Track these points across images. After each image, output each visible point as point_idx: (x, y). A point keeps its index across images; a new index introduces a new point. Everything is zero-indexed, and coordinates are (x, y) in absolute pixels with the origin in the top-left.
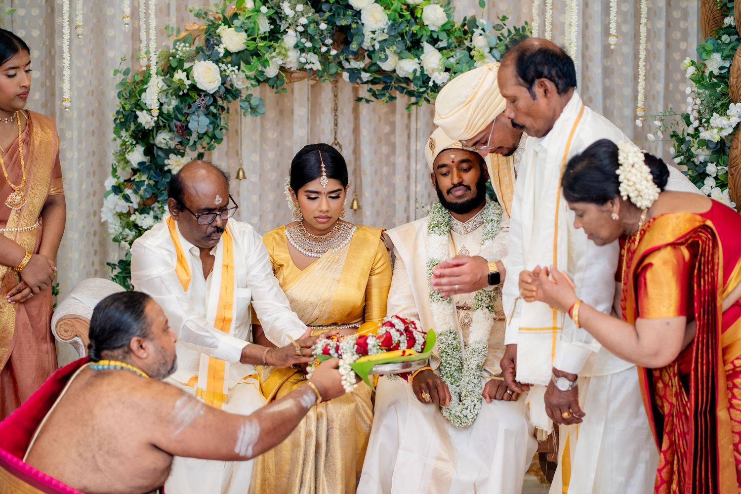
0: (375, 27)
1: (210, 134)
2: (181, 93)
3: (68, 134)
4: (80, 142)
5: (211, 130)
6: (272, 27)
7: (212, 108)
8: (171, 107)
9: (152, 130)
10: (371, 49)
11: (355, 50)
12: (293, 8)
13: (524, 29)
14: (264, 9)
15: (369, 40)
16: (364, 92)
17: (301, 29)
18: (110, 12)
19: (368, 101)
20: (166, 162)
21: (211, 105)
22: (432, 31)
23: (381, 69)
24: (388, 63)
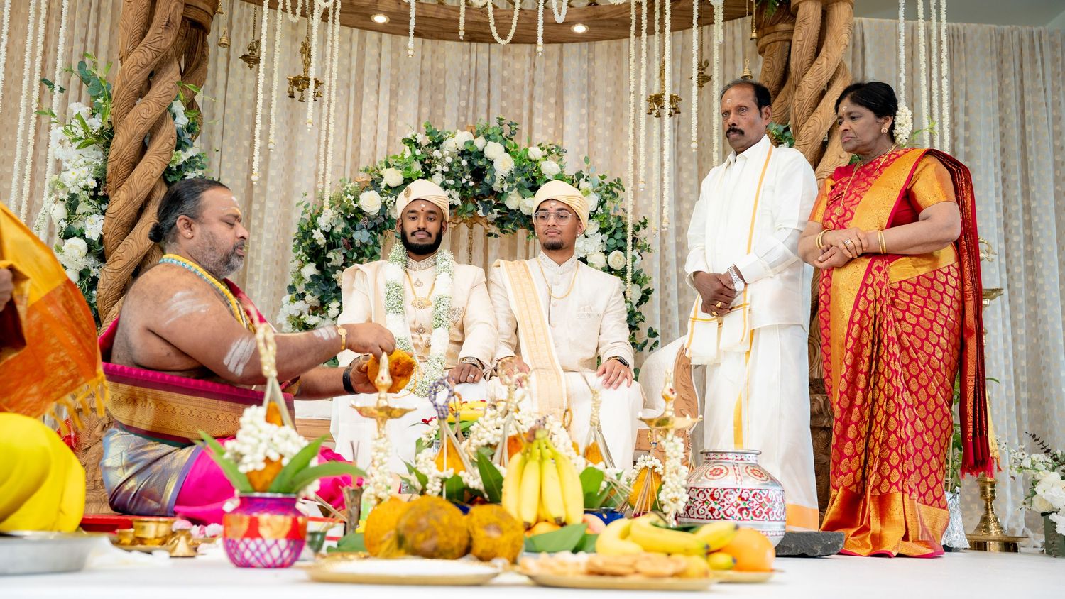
0: (506, 173)
1: (370, 249)
2: (349, 217)
3: (256, 279)
4: (265, 279)
5: (371, 243)
7: (373, 232)
8: (340, 230)
9: (324, 248)
10: (501, 191)
11: (488, 182)
12: (441, 153)
13: (619, 180)
14: (418, 152)
15: (499, 182)
16: (494, 230)
17: (446, 169)
18: (297, 184)
19: (496, 236)
20: (333, 276)
21: (372, 229)
23: (507, 209)
24: (513, 201)
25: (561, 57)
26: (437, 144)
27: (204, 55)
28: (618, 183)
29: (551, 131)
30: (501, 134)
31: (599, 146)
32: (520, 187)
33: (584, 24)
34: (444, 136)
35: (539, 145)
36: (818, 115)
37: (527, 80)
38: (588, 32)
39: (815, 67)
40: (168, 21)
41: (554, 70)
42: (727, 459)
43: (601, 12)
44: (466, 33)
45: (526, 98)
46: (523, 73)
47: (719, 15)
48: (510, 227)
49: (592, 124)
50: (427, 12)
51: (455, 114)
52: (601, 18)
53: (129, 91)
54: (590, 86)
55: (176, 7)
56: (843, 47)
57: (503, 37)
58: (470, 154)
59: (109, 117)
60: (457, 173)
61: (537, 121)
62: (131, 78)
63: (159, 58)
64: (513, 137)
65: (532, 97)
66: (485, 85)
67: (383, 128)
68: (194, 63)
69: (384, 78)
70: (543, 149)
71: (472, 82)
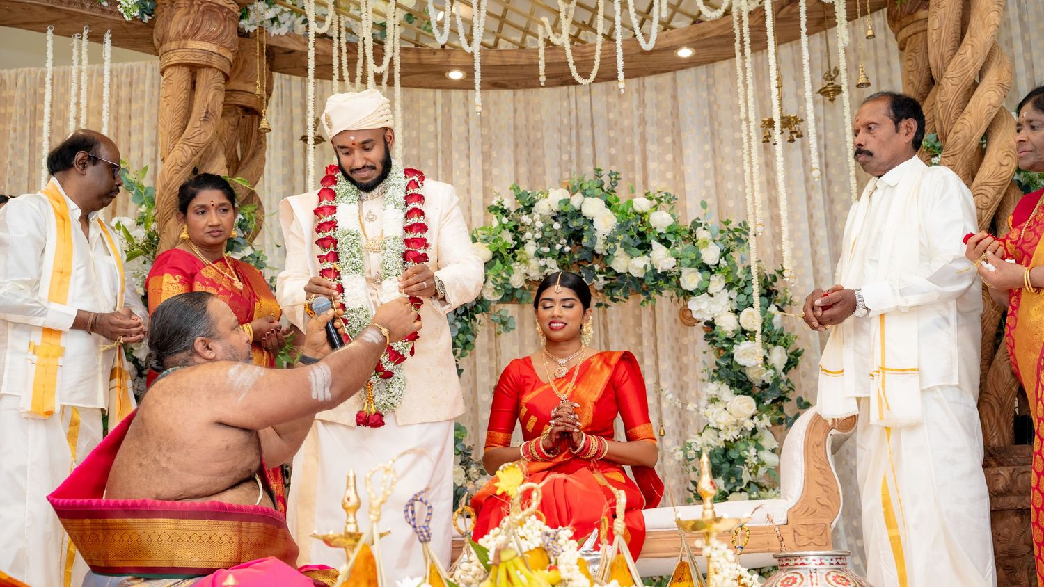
0: (608, 231)
6: (516, 243)
7: (464, 318)
10: (605, 254)
11: (588, 245)
12: (532, 218)
13: (745, 223)
14: (505, 220)
15: (602, 243)
17: (539, 236)
21: (463, 314)
22: (659, 234)
23: (617, 274)
24: (622, 263)
25: (675, 89)
26: (529, 209)
27: (261, 143)
28: (744, 228)
29: (669, 175)
30: (601, 187)
31: (730, 185)
32: (625, 245)
33: (689, 45)
34: (536, 197)
35: (646, 194)
36: (966, 117)
37: (636, 121)
38: (697, 55)
39: (957, 58)
40: (207, 113)
41: (667, 104)
42: (803, 564)
43: (707, 30)
44: (548, 76)
45: (636, 142)
46: (632, 113)
47: (841, 13)
48: (618, 294)
49: (719, 161)
50: (507, 59)
51: (557, 171)
52: (707, 36)
53: (171, 194)
54: (712, 117)
55: (215, 95)
56: (992, 29)
57: (585, 75)
58: (565, 215)
59: (153, 226)
60: (550, 238)
61: (652, 165)
62: (171, 179)
63: (200, 154)
64: (615, 189)
65: (644, 140)
66: (589, 133)
67: (478, 196)
68: (250, 153)
69: (475, 139)
70: (651, 199)
71: (574, 132)
